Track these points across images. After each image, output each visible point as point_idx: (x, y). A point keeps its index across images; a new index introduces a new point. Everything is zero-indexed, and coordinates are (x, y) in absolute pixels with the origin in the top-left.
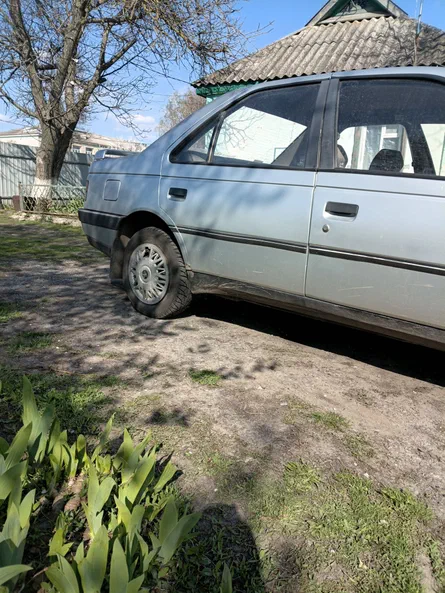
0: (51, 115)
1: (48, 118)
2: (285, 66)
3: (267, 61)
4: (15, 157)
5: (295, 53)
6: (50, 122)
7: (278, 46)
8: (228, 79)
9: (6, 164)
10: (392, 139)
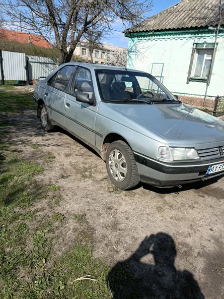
0: (62, 47)
1: (61, 48)
2: (164, 23)
3: (157, 21)
4: (51, 64)
5: (171, 16)
6: (61, 50)
7: (165, 12)
8: (138, 30)
9: (47, 66)
10: (209, 60)
